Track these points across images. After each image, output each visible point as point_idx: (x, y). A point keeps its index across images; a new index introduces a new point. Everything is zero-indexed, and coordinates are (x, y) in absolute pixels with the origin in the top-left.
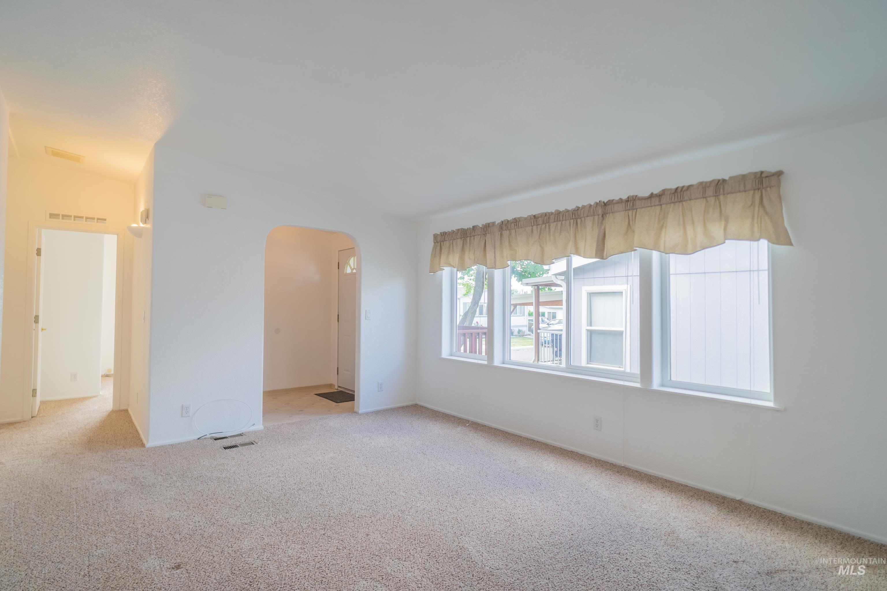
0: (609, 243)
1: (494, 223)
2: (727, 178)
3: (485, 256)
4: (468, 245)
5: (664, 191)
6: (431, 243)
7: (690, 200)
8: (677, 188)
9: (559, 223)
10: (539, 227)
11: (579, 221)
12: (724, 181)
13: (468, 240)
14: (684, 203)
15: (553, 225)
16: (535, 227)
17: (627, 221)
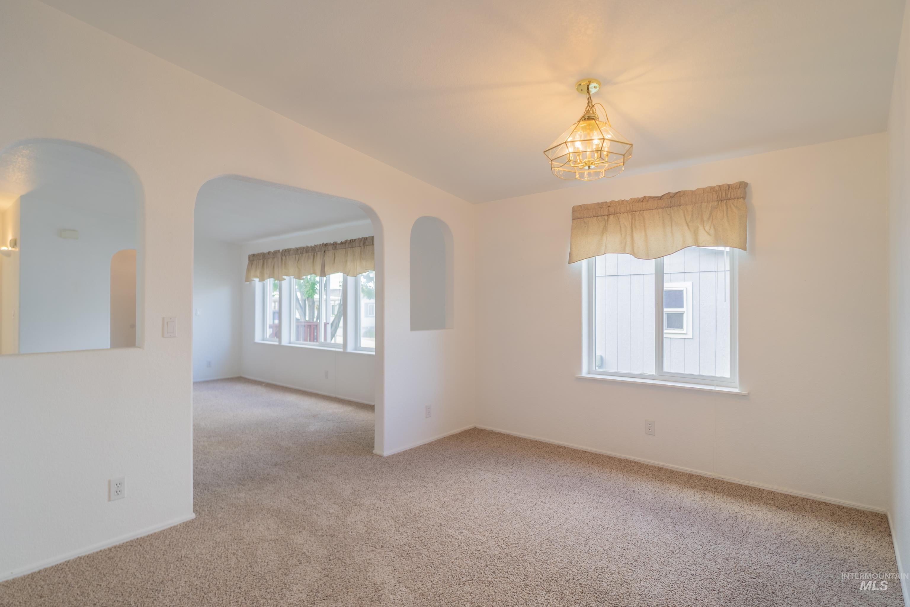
0: (327, 269)
1: (279, 251)
2: (368, 237)
3: (274, 273)
4: (266, 264)
5: (347, 241)
6: (247, 261)
7: (356, 247)
8: (351, 240)
9: (307, 254)
10: (299, 255)
11: (315, 254)
12: (367, 238)
13: (266, 260)
14: (354, 248)
15: (304, 255)
16: (297, 256)
17: (334, 256)
